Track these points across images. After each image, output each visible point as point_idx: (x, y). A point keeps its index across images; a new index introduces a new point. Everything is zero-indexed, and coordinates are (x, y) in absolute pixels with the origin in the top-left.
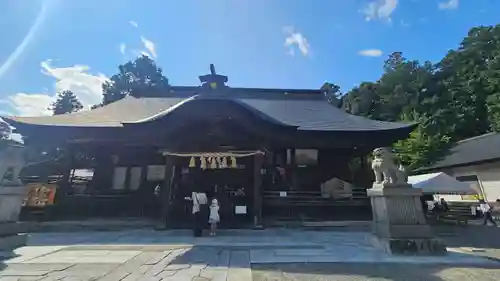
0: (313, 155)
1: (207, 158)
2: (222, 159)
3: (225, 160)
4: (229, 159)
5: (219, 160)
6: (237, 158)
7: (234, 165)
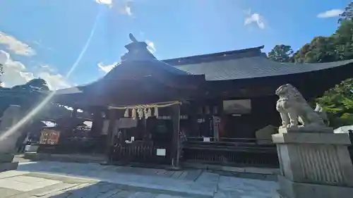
0: (246, 104)
1: (137, 110)
2: (147, 110)
3: (149, 110)
4: (153, 110)
5: (145, 110)
6: (159, 109)
7: (156, 113)
